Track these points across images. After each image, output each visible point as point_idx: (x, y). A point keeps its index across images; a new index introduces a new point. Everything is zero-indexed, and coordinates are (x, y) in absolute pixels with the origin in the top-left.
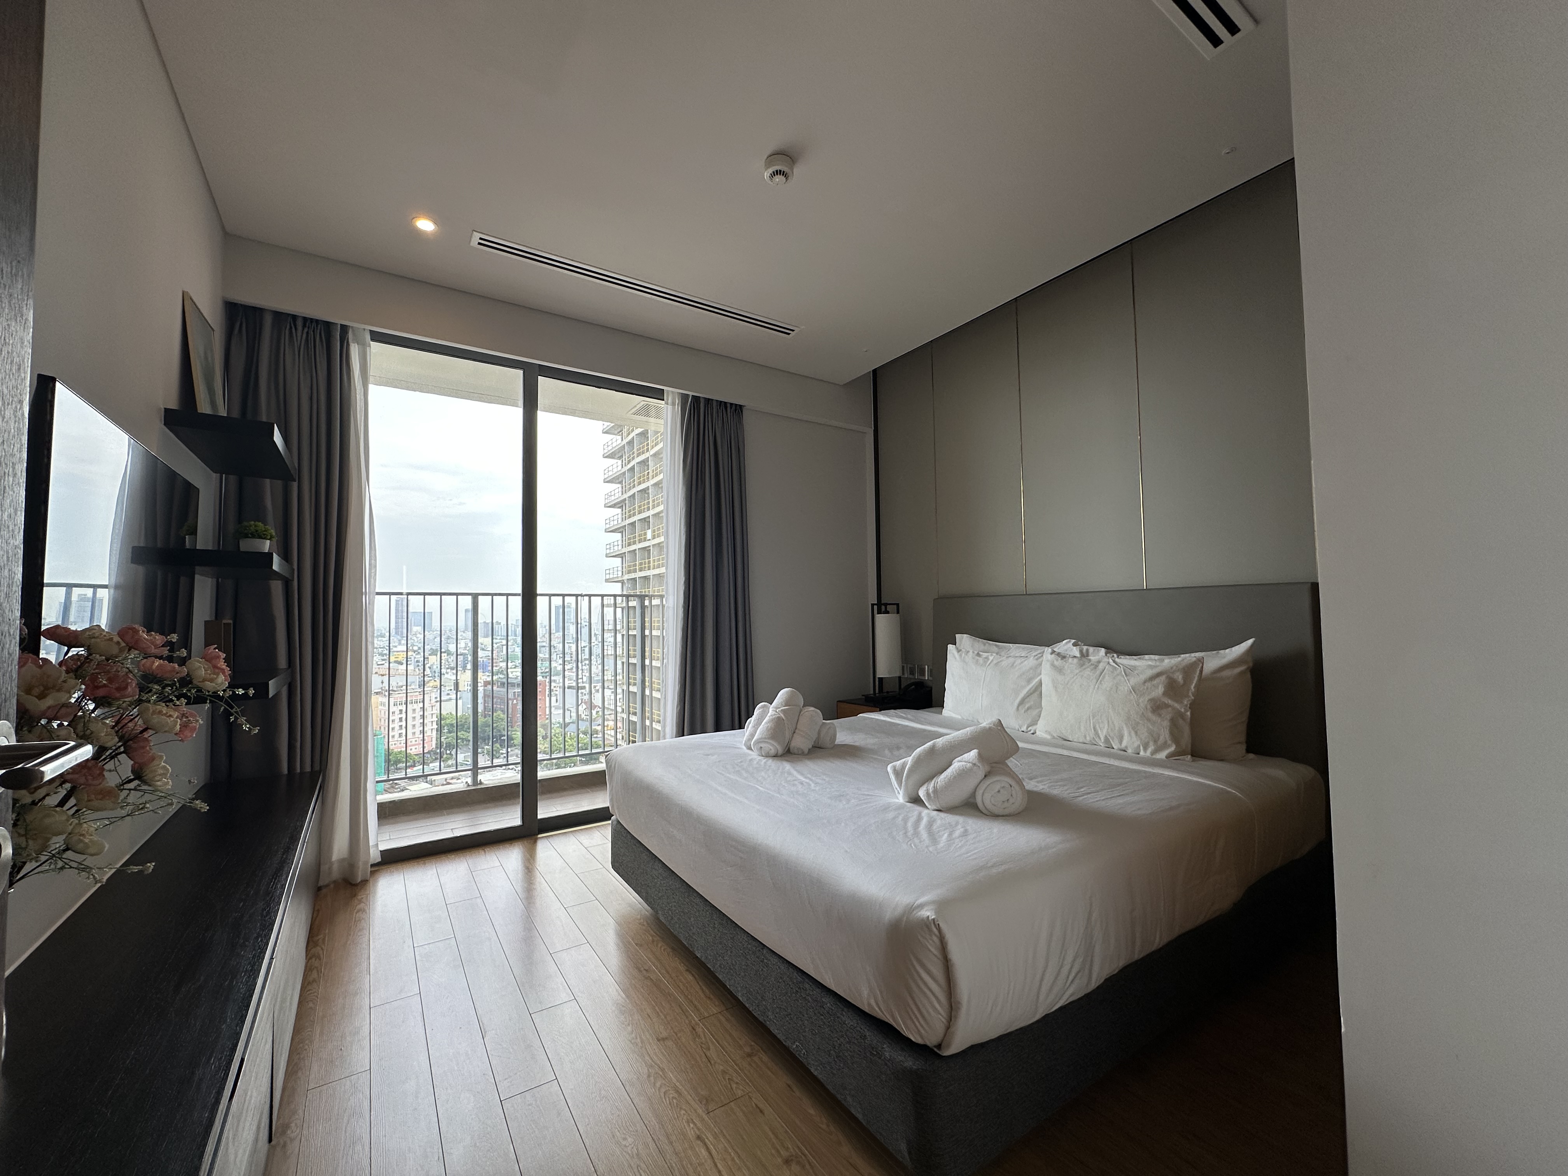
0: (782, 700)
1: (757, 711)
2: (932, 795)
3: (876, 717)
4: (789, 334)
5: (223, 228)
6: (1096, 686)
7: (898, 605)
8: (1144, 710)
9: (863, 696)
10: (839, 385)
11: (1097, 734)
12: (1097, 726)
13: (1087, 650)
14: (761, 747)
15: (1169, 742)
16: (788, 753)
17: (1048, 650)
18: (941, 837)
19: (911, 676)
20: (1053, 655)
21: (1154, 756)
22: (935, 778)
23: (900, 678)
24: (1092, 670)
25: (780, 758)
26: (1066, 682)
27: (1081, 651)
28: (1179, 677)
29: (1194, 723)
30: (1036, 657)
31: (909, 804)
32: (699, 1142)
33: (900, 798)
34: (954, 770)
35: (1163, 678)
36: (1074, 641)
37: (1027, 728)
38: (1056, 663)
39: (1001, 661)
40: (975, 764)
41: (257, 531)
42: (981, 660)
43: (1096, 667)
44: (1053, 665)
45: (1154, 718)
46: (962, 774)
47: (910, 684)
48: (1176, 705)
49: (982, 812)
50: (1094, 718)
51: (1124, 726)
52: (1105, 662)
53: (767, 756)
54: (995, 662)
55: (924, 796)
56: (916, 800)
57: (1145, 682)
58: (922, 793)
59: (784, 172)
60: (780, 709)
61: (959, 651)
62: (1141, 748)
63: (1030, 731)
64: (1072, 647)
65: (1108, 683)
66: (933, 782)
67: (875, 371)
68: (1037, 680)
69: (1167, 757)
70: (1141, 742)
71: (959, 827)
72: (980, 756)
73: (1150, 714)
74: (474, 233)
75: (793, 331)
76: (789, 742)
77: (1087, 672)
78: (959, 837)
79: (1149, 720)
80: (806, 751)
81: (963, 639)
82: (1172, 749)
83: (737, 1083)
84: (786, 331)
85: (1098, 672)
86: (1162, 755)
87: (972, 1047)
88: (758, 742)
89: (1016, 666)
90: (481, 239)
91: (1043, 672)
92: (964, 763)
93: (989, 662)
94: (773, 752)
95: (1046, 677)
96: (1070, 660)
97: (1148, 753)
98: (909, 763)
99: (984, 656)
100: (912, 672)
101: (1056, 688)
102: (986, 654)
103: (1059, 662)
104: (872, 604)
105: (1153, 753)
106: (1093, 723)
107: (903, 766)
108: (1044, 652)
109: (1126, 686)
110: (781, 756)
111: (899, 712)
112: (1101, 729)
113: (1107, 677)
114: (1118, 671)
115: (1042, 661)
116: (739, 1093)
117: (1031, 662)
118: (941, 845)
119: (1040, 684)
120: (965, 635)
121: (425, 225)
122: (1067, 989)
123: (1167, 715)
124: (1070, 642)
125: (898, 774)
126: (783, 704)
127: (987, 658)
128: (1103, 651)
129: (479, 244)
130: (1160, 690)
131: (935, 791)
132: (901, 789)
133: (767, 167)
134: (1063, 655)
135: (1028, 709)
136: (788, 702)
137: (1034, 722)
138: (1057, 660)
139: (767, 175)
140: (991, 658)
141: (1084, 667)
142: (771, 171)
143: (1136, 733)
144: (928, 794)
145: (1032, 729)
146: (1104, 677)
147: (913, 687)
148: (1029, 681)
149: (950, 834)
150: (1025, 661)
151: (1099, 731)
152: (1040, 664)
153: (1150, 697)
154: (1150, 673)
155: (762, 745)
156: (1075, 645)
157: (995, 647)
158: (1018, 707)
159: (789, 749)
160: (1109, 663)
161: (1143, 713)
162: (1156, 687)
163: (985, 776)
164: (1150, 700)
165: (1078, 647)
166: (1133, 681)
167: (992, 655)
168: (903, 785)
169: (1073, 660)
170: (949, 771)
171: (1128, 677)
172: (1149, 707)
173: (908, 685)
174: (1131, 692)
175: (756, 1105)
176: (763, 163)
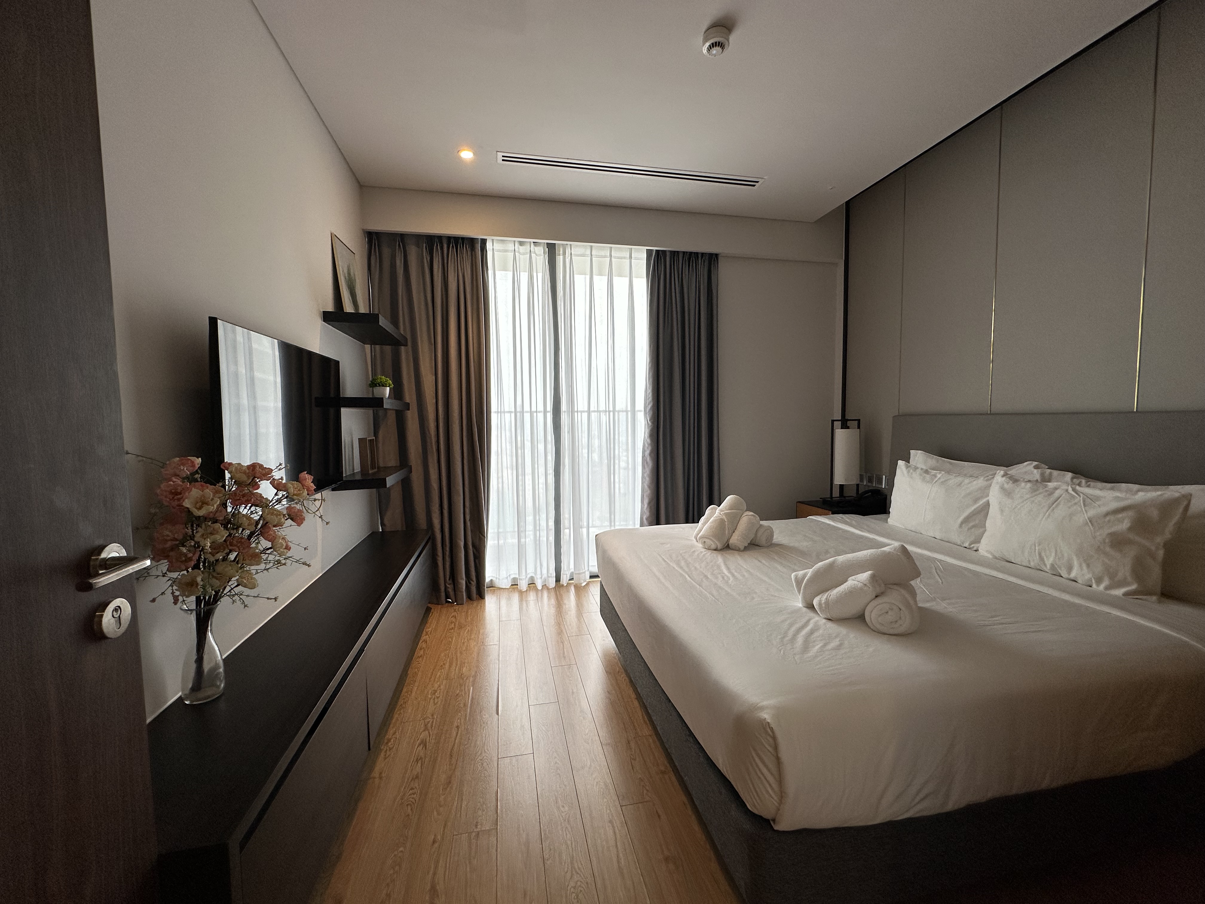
0: (726, 505)
1: (708, 512)
2: (823, 606)
3: (823, 521)
4: (754, 186)
5: (359, 182)
6: (1047, 514)
7: (859, 421)
8: (1101, 543)
9: (820, 498)
10: (809, 222)
11: (1041, 559)
12: (1043, 554)
13: (1051, 474)
14: (705, 542)
15: (1129, 579)
16: (727, 548)
17: (1000, 472)
18: (814, 646)
19: (870, 484)
20: (1004, 478)
21: (1108, 592)
22: (830, 591)
23: (858, 485)
24: (1045, 496)
25: (719, 552)
26: (1014, 506)
27: (1042, 475)
28: (1154, 514)
29: (1167, 565)
30: (986, 478)
31: (805, 609)
32: (610, 825)
33: (798, 603)
34: (847, 587)
35: (1130, 513)
36: (1036, 463)
37: (970, 545)
38: (1006, 486)
39: (949, 479)
40: (865, 585)
41: (381, 382)
42: (928, 477)
43: (1051, 494)
44: (1002, 488)
45: (1112, 552)
46: (852, 593)
47: (868, 491)
48: (1147, 543)
49: (869, 627)
50: (1039, 545)
51: (1075, 558)
52: (1063, 489)
53: (709, 549)
54: (942, 480)
55: (816, 605)
56: (811, 607)
57: (1107, 514)
58: (815, 602)
59: (722, 44)
60: (723, 512)
61: (907, 467)
62: (1093, 581)
63: (973, 547)
64: (1033, 469)
65: (1061, 511)
66: (827, 593)
67: (848, 203)
68: (985, 500)
69: (1126, 594)
70: (1092, 576)
71: (838, 640)
72: (873, 577)
73: (1108, 549)
74: (498, 153)
75: (757, 182)
76: (728, 540)
77: (1040, 498)
78: (832, 649)
79: (1106, 554)
80: (742, 548)
81: (918, 456)
82: (1134, 587)
83: (647, 791)
84: (752, 184)
85: (1052, 499)
86: (1119, 592)
87: (805, 830)
88: (702, 538)
89: (964, 486)
90: (503, 156)
91: (991, 493)
92: (856, 582)
93: (936, 479)
94: (713, 547)
95: (994, 496)
96: (1023, 484)
97: (1102, 587)
98: (809, 575)
99: (932, 474)
100: (870, 480)
101: (1002, 511)
102: (935, 471)
103: (1009, 486)
104: (832, 420)
105: (1107, 588)
106: (1039, 550)
107: (804, 576)
108: (996, 474)
109: (1081, 518)
110: (721, 550)
111: (846, 517)
112: (1047, 557)
113: (1061, 506)
114: (1076, 501)
115: (992, 483)
116: (648, 798)
117: (980, 482)
118: (810, 654)
119: (988, 504)
120: (920, 451)
121: (467, 155)
122: (915, 805)
123: (1132, 552)
124: (1031, 464)
125: (799, 582)
126: (727, 508)
127: (935, 476)
128: (1069, 475)
129: (503, 160)
130: (1125, 525)
131: (827, 602)
132: (799, 595)
133: (705, 41)
134: (1017, 478)
135: (973, 526)
136: (731, 507)
137: (978, 541)
138: (1008, 483)
139: (705, 50)
140: (939, 476)
141: (1038, 492)
142: (707, 44)
143: (1088, 566)
144: (820, 604)
145: (975, 546)
146: (1059, 504)
147: (870, 493)
148: (976, 501)
149: (825, 645)
150: (974, 481)
151: (1045, 558)
152: (991, 485)
153: (1110, 531)
154: (1114, 505)
155: (706, 540)
156: (1036, 467)
157: (948, 464)
158: (962, 523)
159: (728, 544)
160: (1067, 490)
161: (1099, 547)
162: (1121, 521)
163: (876, 597)
164: (1111, 534)
165: (1040, 470)
166: (1092, 513)
167: (940, 473)
168: (801, 592)
169: (1026, 485)
170: (843, 586)
171: (1087, 508)
172: (1107, 541)
173: (866, 491)
174: (1087, 523)
175: (656, 810)
176: (701, 38)
